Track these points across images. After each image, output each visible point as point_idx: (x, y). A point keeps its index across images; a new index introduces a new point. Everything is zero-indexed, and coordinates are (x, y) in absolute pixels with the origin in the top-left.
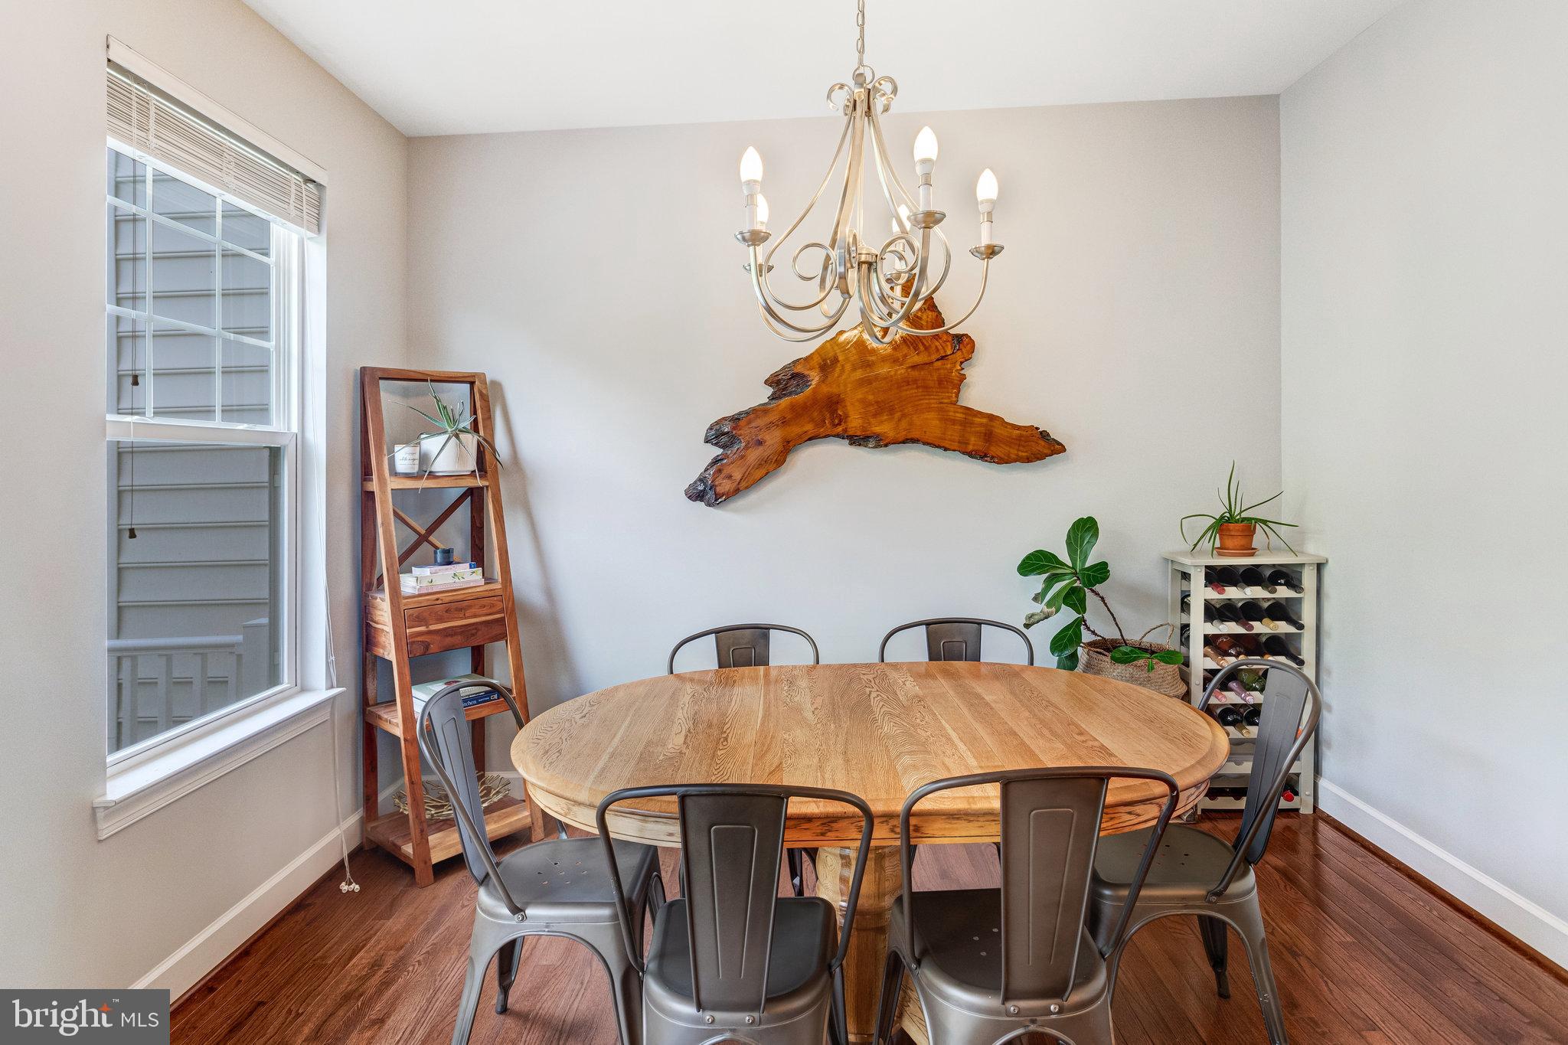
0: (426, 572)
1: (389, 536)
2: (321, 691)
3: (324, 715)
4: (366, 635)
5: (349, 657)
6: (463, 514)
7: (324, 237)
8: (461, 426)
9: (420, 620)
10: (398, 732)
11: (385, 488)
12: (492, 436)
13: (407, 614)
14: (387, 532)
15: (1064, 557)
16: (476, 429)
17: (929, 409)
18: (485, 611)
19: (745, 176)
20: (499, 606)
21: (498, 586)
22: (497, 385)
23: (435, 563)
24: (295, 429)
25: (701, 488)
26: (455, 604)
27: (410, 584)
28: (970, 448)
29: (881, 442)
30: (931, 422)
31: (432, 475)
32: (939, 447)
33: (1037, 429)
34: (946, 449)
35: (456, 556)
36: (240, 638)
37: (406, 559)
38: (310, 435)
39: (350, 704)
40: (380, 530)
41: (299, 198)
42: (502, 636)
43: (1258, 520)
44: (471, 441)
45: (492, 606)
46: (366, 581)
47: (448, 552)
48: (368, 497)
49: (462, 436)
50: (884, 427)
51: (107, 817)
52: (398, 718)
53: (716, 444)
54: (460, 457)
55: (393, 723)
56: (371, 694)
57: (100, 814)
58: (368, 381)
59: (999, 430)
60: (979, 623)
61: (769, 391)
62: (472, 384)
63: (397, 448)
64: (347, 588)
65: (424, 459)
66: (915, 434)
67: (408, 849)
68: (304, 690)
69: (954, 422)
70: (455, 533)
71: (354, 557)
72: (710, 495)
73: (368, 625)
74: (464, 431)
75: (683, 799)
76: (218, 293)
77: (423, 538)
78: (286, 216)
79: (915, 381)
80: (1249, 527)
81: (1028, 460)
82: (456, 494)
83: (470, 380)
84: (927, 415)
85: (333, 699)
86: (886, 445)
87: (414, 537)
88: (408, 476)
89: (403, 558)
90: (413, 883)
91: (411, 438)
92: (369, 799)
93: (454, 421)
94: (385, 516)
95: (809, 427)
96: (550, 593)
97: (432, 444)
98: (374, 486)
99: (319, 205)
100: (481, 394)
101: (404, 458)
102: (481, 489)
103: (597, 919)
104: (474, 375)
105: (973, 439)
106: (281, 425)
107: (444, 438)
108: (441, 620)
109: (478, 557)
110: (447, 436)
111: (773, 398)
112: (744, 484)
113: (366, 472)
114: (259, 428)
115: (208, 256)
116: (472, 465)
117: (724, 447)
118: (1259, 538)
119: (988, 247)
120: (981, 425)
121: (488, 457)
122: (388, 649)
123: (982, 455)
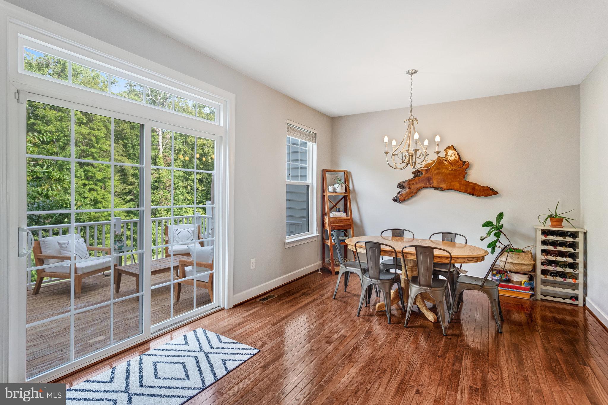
0: (335, 213)
1: (328, 205)
2: (315, 234)
3: (315, 239)
4: (323, 225)
5: (320, 229)
6: (343, 201)
7: (316, 143)
8: (342, 182)
9: (333, 222)
10: (329, 244)
11: (327, 195)
12: (349, 185)
13: (332, 221)
14: (327, 204)
15: (495, 223)
16: (345, 183)
17: (456, 181)
18: (346, 222)
19: (385, 141)
20: (350, 222)
21: (349, 217)
22: (350, 173)
23: (337, 211)
24: (311, 182)
25: (396, 198)
26: (340, 220)
27: (331, 215)
28: (468, 192)
29: (442, 189)
30: (457, 185)
31: (336, 192)
32: (459, 191)
33: (489, 187)
34: (461, 192)
35: (341, 210)
36: (301, 222)
37: (331, 210)
38: (313, 183)
39: (320, 238)
40: (326, 203)
41: (312, 137)
42: (350, 228)
43: (564, 218)
44: (344, 185)
45: (348, 222)
46: (323, 215)
47: (339, 209)
48: (324, 197)
49: (342, 184)
50: (444, 186)
51: (287, 245)
52: (329, 242)
53: (400, 188)
54: (342, 189)
55: (328, 243)
56: (324, 237)
57: (286, 244)
58: (324, 172)
59: (477, 188)
60: (455, 234)
61: (413, 175)
62: (345, 172)
63: (329, 186)
64: (320, 215)
65: (334, 189)
66: (452, 188)
67: (331, 268)
68: (312, 234)
69: (463, 185)
70: (341, 205)
71: (321, 210)
72: (398, 200)
73: (324, 223)
74: (343, 183)
75: (366, 243)
76: (299, 160)
77: (334, 206)
78: (310, 141)
79: (452, 174)
80: (561, 219)
81: (486, 196)
82: (341, 197)
83: (344, 172)
84: (455, 183)
85: (317, 236)
86: (444, 190)
87: (333, 205)
88: (331, 192)
89: (330, 210)
90: (332, 274)
91: (332, 185)
92: (324, 259)
93: (340, 181)
94: (327, 200)
95: (423, 185)
96: (361, 221)
97: (336, 186)
98: (325, 194)
99: (315, 137)
100: (346, 175)
101: (331, 189)
102: (346, 196)
103: (358, 270)
104: (345, 171)
105: (469, 190)
106: (308, 182)
107: (338, 184)
108: (337, 223)
109: (346, 211)
110: (339, 184)
111: (414, 177)
112: (406, 198)
113: (323, 191)
114: (306, 182)
115: (298, 152)
116: (344, 191)
117: (402, 189)
118: (564, 223)
119: (437, 152)
120: (471, 186)
121: (348, 189)
122: (327, 228)
123: (472, 194)
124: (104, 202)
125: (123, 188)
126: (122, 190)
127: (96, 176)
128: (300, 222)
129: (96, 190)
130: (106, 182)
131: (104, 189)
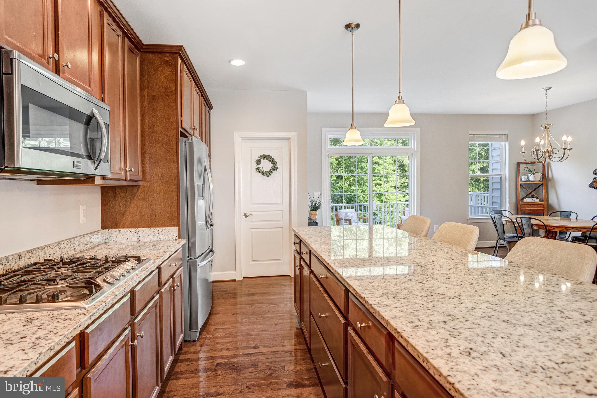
0: (529, 199)
7: (508, 142)
9: (524, 207)
11: (519, 184)
12: (546, 174)
13: (522, 205)
14: (518, 191)
18: (540, 207)
20: (543, 206)
21: (543, 203)
22: (549, 163)
23: (530, 197)
24: (504, 173)
25: (591, 184)
26: (531, 205)
31: (529, 181)
37: (527, 196)
38: (506, 174)
41: (502, 138)
44: (538, 175)
57: (468, 220)
58: (518, 164)
63: (523, 176)
64: (514, 201)
65: (527, 178)
71: (516, 195)
72: (593, 187)
77: (531, 193)
88: (524, 181)
91: (525, 174)
94: (518, 188)
99: (507, 137)
100: (544, 165)
101: (523, 178)
102: (543, 184)
108: (529, 207)
116: (539, 179)
124: (386, 194)
125: (402, 182)
126: (402, 184)
127: (381, 172)
128: (497, 207)
129: (381, 185)
130: (388, 177)
131: (387, 183)
